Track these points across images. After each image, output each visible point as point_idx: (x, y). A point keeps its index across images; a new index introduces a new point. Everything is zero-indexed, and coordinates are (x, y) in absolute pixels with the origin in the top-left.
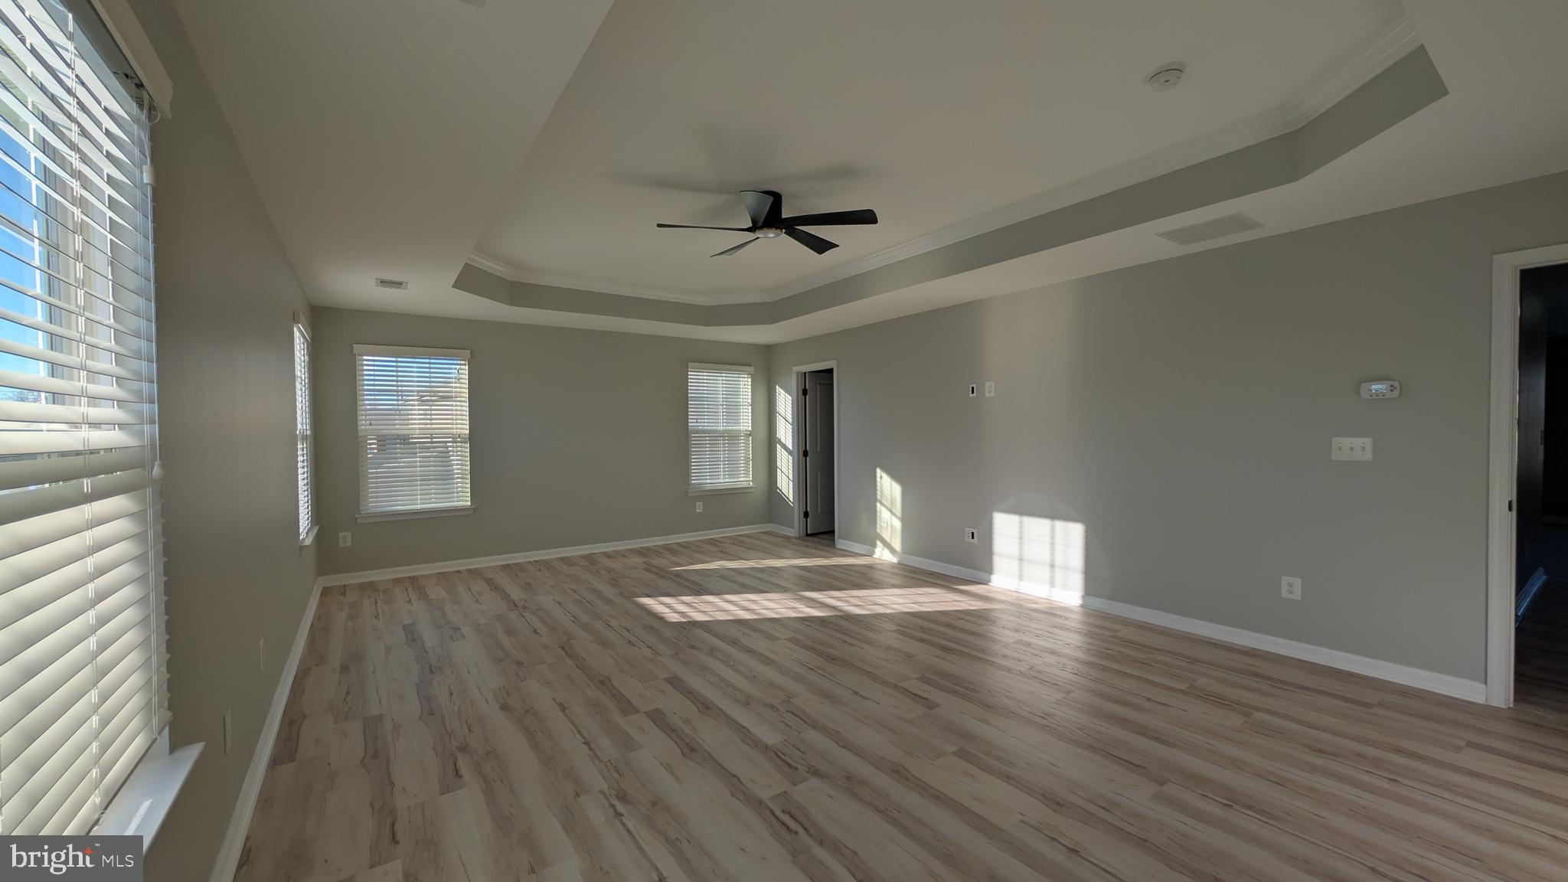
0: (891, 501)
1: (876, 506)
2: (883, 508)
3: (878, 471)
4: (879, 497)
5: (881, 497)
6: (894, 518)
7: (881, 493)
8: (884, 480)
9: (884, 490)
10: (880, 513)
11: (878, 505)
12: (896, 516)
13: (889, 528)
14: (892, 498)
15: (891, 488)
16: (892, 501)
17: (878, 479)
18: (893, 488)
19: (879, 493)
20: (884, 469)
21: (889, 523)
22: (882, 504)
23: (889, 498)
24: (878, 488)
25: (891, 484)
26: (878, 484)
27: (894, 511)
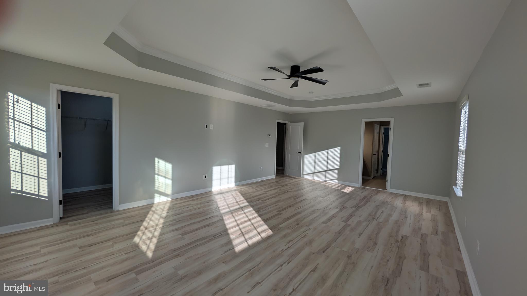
0: (166, 173)
1: (154, 177)
2: (159, 177)
3: (156, 160)
4: (156, 172)
5: (158, 172)
6: (167, 180)
7: (158, 169)
8: (160, 163)
9: (160, 167)
10: (158, 180)
11: (156, 176)
12: (168, 178)
13: (164, 185)
14: (166, 171)
15: (165, 166)
16: (166, 172)
17: (156, 163)
18: (167, 166)
19: (156, 170)
20: (159, 158)
21: (164, 183)
22: (158, 175)
23: (164, 171)
24: (156, 168)
25: (165, 164)
26: (156, 166)
27: (167, 176)
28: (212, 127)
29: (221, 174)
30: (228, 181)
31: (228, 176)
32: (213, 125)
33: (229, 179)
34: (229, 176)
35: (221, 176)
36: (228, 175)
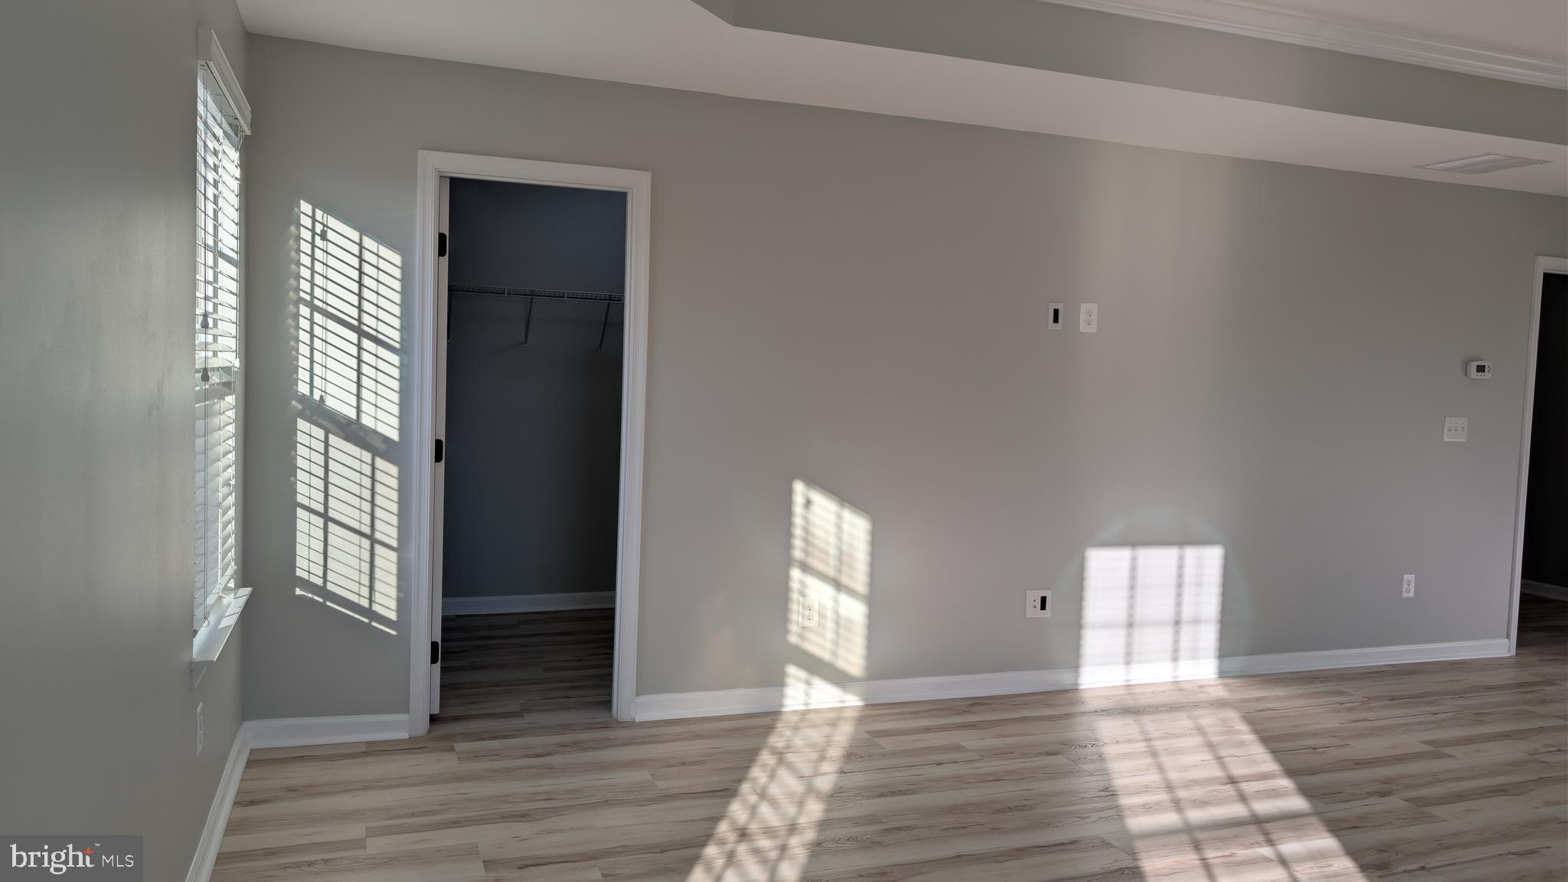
0: (840, 560)
1: (787, 578)
2: (812, 582)
3: (799, 488)
4: (798, 554)
5: (806, 552)
6: (845, 599)
7: (806, 541)
8: (816, 509)
9: (817, 531)
10: (803, 594)
11: (796, 574)
12: (851, 592)
13: (830, 625)
14: (841, 551)
15: (839, 528)
16: (843, 558)
17: (798, 508)
18: (846, 526)
19: (798, 543)
20: (811, 482)
21: (830, 614)
22: (805, 568)
23: (832, 551)
24: (798, 532)
25: (839, 517)
26: (798, 521)
27: (844, 580)
28: (1087, 318)
29: (1132, 597)
30: (1176, 642)
31: (1178, 613)
32: (1094, 307)
33: (1186, 632)
34: (1187, 612)
35: (1131, 607)
36: (1179, 604)
